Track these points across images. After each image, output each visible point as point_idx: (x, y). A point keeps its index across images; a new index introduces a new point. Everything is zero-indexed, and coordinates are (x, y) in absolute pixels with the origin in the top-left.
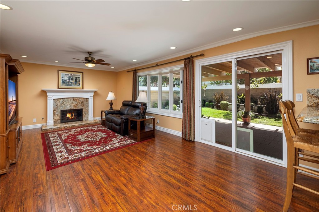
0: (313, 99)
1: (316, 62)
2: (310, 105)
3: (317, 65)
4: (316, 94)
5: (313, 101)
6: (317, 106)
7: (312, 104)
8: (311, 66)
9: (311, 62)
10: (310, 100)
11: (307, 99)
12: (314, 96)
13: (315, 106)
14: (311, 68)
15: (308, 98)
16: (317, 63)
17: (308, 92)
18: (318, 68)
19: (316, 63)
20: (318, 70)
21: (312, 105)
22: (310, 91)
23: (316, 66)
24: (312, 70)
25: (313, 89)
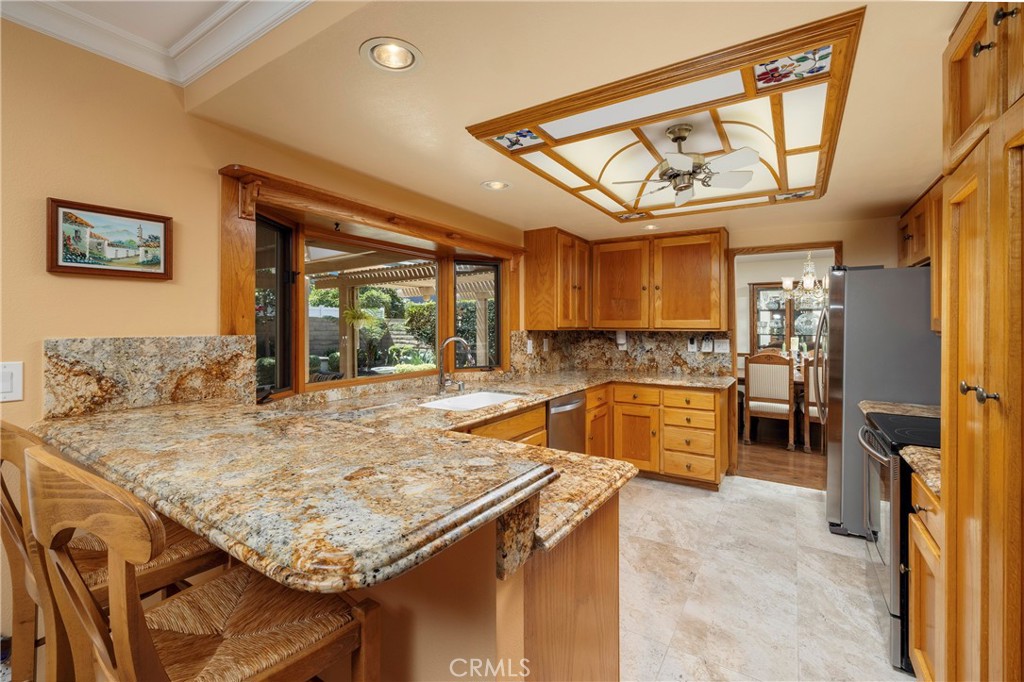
0: (74, 381)
1: (87, 225)
2: (60, 410)
3: (91, 235)
4: (88, 362)
5: (74, 394)
6: (91, 410)
7: (68, 406)
8: (67, 239)
9: (68, 218)
10: (59, 390)
11: (48, 386)
12: (77, 368)
13: (83, 413)
14: (65, 245)
15: (53, 382)
16: (93, 231)
17: (53, 354)
18: (95, 251)
19: (88, 230)
20: (94, 258)
21: (71, 409)
22: (61, 348)
23: (87, 240)
24: (71, 254)
25: (74, 341)
